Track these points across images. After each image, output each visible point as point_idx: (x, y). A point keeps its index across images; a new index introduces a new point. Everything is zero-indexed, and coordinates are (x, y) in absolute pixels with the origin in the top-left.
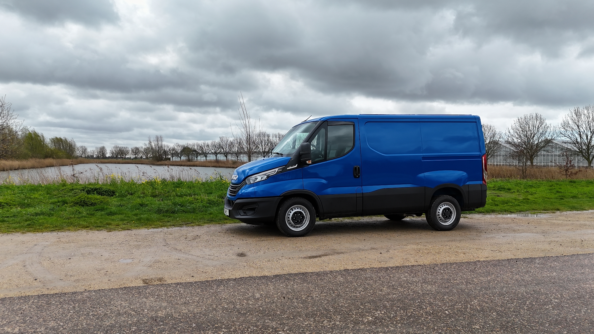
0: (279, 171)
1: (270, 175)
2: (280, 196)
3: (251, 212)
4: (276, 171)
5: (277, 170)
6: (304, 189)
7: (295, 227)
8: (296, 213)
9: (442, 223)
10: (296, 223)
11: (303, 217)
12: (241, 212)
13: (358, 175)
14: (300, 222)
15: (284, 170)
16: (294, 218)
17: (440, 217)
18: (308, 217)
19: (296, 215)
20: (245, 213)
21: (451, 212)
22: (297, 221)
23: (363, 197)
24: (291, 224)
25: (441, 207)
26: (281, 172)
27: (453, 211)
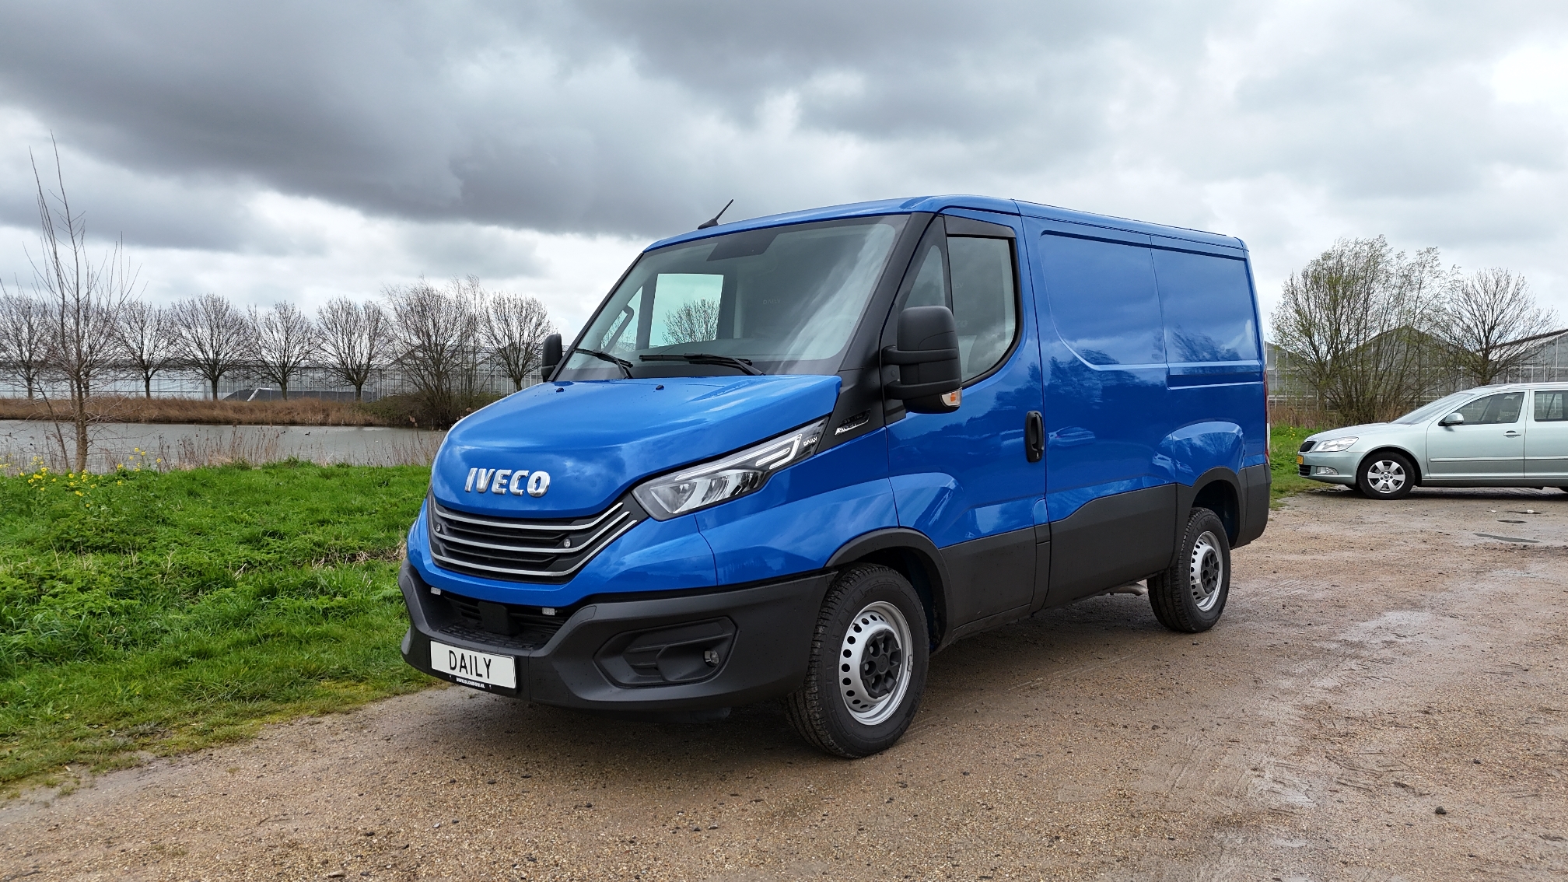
0: (806, 444)
1: (772, 467)
2: (824, 571)
3: (688, 667)
4: (793, 443)
5: (796, 441)
6: (900, 527)
7: (865, 707)
8: (873, 642)
9: (1199, 605)
10: (874, 686)
11: (897, 656)
12: (620, 667)
13: (1040, 451)
14: (886, 681)
15: (826, 438)
16: (867, 668)
17: (1194, 587)
18: (908, 651)
19: (871, 650)
20: (650, 674)
21: (1216, 566)
22: (878, 678)
23: (1050, 541)
24: (853, 698)
25: (1195, 549)
26: (812, 449)
27: (1219, 559)
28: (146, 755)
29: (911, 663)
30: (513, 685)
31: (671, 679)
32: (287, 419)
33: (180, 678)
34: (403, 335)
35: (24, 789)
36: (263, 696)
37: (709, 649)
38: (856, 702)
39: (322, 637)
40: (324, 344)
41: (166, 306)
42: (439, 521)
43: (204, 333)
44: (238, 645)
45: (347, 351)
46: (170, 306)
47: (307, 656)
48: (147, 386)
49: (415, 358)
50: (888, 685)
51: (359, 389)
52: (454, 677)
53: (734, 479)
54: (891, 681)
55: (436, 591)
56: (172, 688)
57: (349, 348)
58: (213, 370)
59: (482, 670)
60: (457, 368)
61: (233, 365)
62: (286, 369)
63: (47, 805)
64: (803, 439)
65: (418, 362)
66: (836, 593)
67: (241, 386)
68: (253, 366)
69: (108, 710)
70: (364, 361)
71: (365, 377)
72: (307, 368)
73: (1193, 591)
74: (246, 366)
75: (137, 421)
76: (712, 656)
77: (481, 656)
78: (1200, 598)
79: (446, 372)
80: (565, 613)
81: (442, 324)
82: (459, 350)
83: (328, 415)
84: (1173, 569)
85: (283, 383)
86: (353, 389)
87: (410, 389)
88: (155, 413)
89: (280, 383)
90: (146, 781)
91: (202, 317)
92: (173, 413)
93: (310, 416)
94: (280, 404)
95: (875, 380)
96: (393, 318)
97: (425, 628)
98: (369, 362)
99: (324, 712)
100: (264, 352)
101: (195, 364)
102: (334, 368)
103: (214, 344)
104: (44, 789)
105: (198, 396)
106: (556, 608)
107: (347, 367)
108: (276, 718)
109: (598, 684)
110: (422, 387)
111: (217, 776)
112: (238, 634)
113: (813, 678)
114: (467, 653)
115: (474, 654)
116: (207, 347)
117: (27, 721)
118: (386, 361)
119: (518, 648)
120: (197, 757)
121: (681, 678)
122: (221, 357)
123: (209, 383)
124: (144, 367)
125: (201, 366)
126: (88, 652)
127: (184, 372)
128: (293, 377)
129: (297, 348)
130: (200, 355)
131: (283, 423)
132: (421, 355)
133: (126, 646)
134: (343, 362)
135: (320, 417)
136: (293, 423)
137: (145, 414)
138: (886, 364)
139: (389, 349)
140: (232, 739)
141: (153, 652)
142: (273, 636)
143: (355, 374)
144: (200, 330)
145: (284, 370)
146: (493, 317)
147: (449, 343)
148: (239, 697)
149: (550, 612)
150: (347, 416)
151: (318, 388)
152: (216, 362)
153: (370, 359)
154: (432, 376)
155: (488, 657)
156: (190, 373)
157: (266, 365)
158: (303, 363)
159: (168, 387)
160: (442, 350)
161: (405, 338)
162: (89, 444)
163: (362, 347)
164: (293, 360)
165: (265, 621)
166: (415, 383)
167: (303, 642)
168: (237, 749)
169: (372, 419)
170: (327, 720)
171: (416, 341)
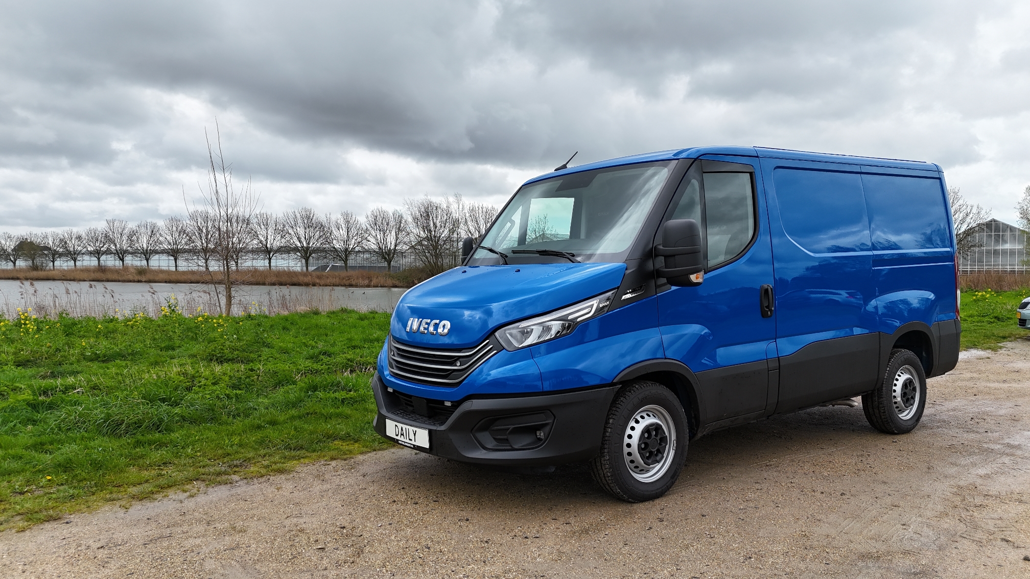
0: (601, 306)
1: (579, 320)
2: (612, 384)
3: (526, 440)
4: (593, 305)
5: (595, 303)
6: (666, 358)
7: (642, 471)
8: (647, 430)
9: (900, 416)
10: (648, 458)
11: (663, 440)
12: (486, 438)
13: (771, 310)
14: (656, 455)
15: (615, 301)
16: (643, 446)
17: (896, 403)
18: (674, 437)
19: (646, 435)
20: (503, 443)
21: (914, 389)
22: (651, 453)
23: (779, 369)
24: (634, 465)
25: (897, 377)
26: (606, 309)
27: (917, 385)
28: (235, 477)
29: (675, 445)
30: (427, 446)
31: (516, 447)
32: (347, 283)
33: (259, 435)
34: (416, 231)
35: (172, 494)
36: (301, 448)
37: (539, 430)
38: (636, 467)
39: (338, 415)
40: (369, 237)
41: (280, 215)
42: (393, 348)
43: (301, 231)
44: (293, 418)
45: (382, 241)
46: (282, 215)
47: (328, 427)
48: (270, 263)
49: (422, 245)
50: (658, 458)
51: (389, 264)
52: (398, 440)
53: (556, 326)
54: (660, 455)
55: (390, 390)
56: (254, 441)
57: (384, 240)
58: (306, 253)
59: (412, 437)
60: (447, 251)
61: (317, 250)
62: (347, 252)
63: (181, 502)
64: (600, 303)
65: (424, 248)
66: (622, 399)
67: (322, 263)
68: (329, 251)
69: (220, 452)
70: (393, 247)
71: (393, 257)
72: (359, 251)
73: (895, 406)
74: (324, 250)
75: (264, 284)
76: (541, 434)
77: (411, 428)
78: (901, 411)
79: (441, 253)
80: (456, 404)
81: (438, 224)
82: (449, 239)
83: (371, 281)
84: (880, 390)
85: (346, 261)
86: (386, 264)
87: (419, 264)
88: (274, 279)
89: (344, 261)
90: (233, 491)
91: (300, 221)
92: (283, 279)
93: (361, 282)
94: (344, 274)
95: (650, 266)
96: (410, 219)
97: (384, 412)
98: (395, 248)
99: (333, 459)
100: (334, 242)
101: (296, 249)
102: (375, 251)
103: (307, 238)
104: (181, 493)
105: (299, 269)
106: (451, 402)
107: (382, 251)
108: (306, 461)
109: (474, 448)
110: (426, 263)
111: (270, 491)
112: (293, 412)
113: (606, 451)
114: (404, 426)
115: (408, 427)
116: (303, 239)
117: (177, 456)
118: (405, 247)
119: (431, 425)
120: (261, 480)
121: (523, 446)
122: (311, 245)
123: (304, 261)
124: (267, 252)
125: (299, 251)
126: (213, 419)
127: (290, 255)
128: (352, 257)
129: (353, 240)
130: (299, 245)
131: (345, 285)
132: (426, 243)
133: (234, 417)
134: (380, 247)
135: (366, 282)
136: (351, 286)
137: (268, 280)
138: (656, 256)
139: (406, 239)
140: (281, 471)
141: (247, 421)
142: (312, 414)
143: (387, 255)
144: (298, 229)
145: (346, 253)
146: (469, 220)
147: (443, 235)
148: (288, 448)
149: (448, 404)
150: (382, 281)
151: (366, 264)
152: (308, 248)
153: (396, 246)
154: (432, 256)
155: (415, 429)
156: (292, 255)
157: (335, 250)
158: (357, 249)
159: (281, 263)
160: (438, 241)
161: (416, 232)
162: (232, 298)
163: (391, 240)
164: (351, 247)
165: (310, 405)
166: (422, 261)
167: (327, 418)
168: (283, 477)
169: (397, 283)
170: (334, 463)
171: (423, 235)
